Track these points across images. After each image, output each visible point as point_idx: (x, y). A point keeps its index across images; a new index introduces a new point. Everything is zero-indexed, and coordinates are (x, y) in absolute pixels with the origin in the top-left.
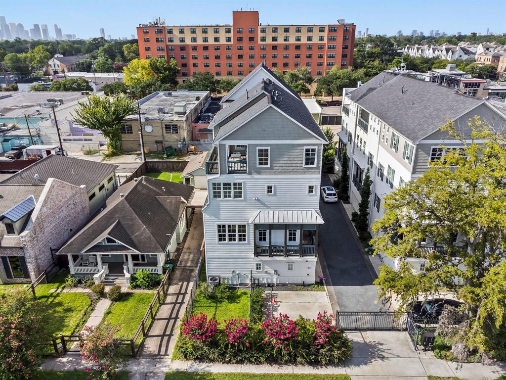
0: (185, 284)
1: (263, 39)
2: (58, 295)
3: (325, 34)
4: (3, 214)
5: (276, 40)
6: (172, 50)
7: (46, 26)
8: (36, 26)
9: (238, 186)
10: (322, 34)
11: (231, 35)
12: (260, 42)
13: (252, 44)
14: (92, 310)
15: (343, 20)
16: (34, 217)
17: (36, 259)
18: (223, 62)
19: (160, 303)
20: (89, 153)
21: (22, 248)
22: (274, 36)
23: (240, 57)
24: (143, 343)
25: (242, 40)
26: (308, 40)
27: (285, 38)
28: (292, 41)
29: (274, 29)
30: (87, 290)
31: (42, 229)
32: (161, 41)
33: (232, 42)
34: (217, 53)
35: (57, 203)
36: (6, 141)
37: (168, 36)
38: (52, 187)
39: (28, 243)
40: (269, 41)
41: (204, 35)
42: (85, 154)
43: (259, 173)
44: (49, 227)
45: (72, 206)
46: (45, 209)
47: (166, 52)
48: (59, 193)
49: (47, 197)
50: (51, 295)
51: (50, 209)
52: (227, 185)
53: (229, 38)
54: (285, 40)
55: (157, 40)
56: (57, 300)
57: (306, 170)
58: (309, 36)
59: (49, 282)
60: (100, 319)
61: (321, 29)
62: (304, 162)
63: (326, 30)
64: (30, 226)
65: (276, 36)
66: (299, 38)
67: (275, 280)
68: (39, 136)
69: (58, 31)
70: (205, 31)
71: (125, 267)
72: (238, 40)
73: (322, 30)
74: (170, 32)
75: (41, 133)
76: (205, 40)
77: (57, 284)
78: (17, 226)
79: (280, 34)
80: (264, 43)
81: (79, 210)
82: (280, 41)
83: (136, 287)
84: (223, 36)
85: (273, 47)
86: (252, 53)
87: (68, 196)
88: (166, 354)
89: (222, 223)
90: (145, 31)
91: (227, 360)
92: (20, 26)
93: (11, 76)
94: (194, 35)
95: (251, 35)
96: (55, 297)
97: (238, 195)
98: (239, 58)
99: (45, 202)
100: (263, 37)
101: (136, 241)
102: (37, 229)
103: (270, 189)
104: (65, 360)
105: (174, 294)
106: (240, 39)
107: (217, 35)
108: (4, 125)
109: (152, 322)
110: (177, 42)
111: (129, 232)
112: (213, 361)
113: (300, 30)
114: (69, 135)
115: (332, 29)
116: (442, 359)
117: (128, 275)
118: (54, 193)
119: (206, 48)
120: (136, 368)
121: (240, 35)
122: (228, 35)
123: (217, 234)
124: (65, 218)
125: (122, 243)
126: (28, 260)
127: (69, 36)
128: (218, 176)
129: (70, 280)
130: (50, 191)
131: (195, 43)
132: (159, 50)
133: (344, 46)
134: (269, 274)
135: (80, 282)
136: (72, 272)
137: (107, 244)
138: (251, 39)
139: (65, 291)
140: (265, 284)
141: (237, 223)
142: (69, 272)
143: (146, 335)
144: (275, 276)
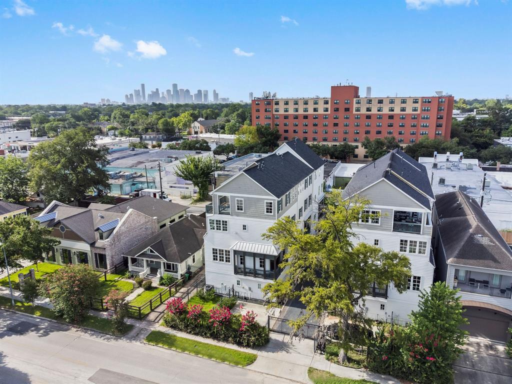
0: (193, 288)
1: (358, 110)
2: (117, 281)
3: (418, 106)
4: (99, 227)
5: (370, 111)
6: (277, 118)
7: (207, 91)
8: (200, 91)
9: (225, 223)
10: (416, 105)
11: (329, 106)
12: (354, 112)
13: (348, 114)
14: (132, 292)
15: (441, 92)
16: (115, 231)
17: (112, 257)
18: (320, 129)
19: (170, 295)
20: (184, 198)
21: (105, 249)
22: (368, 107)
23: (336, 125)
24: (149, 313)
25: (338, 111)
26: (401, 111)
27: (379, 109)
28: (386, 111)
29: (368, 101)
30: (134, 282)
31: (119, 240)
32: (269, 111)
33: (329, 112)
34: (316, 121)
35: (132, 225)
36: (134, 184)
37: (275, 107)
38: (131, 214)
39: (109, 246)
40: (363, 111)
41: (305, 106)
42: (181, 198)
43: (238, 216)
44: (124, 240)
45: (143, 229)
46: (123, 228)
47: (272, 120)
48: (136, 219)
49: (126, 220)
50: (114, 281)
51: (127, 228)
52: (218, 222)
53: (326, 108)
54: (379, 111)
55: (266, 111)
56: (115, 284)
57: (267, 217)
58: (403, 107)
59: (116, 274)
60: (134, 298)
61: (415, 100)
62: (265, 211)
63: (420, 101)
64: (111, 236)
65: (370, 107)
66: (393, 109)
67: (249, 295)
68: (154, 183)
69: (216, 95)
70: (306, 103)
71: (159, 270)
72: (335, 111)
73: (416, 102)
74: (277, 103)
75: (156, 180)
76: (306, 110)
77: (120, 276)
78: (105, 235)
79: (374, 105)
80: (359, 113)
81: (149, 233)
82: (374, 111)
83: (162, 284)
84: (321, 108)
85: (367, 116)
86: (346, 122)
87: (142, 222)
88: (158, 322)
89: (215, 248)
90: (257, 103)
91: (189, 331)
92: (188, 91)
93: (161, 136)
94: (296, 106)
95: (347, 106)
96: (116, 282)
97: (225, 229)
98: (334, 126)
99: (124, 223)
100: (358, 108)
101: (167, 254)
102: (116, 239)
103: (244, 227)
104: (105, 313)
105: (182, 293)
106: (337, 110)
107: (316, 106)
108: (136, 173)
109: (160, 305)
110: (282, 112)
111: (165, 247)
112: (181, 330)
113: (394, 102)
114: (175, 183)
115: (427, 101)
116: (329, 360)
117: (159, 276)
118: (131, 219)
119: (306, 117)
120: (138, 325)
121: (336, 106)
122: (326, 106)
123: (212, 255)
124: (137, 236)
125: (158, 254)
126: (107, 257)
127: (224, 99)
128: (212, 215)
129: (128, 274)
130: (128, 217)
131: (297, 113)
132: (267, 118)
133: (439, 117)
134: (246, 289)
135: (132, 276)
136: (130, 270)
137: (150, 253)
138: (347, 110)
139: (123, 280)
140: (242, 297)
141: (224, 249)
142: (128, 269)
143: (152, 310)
144: (249, 292)
